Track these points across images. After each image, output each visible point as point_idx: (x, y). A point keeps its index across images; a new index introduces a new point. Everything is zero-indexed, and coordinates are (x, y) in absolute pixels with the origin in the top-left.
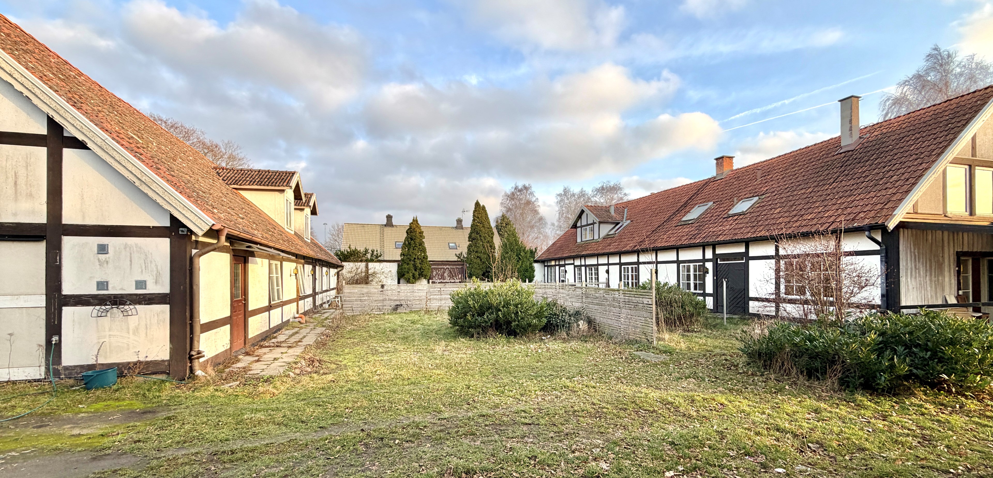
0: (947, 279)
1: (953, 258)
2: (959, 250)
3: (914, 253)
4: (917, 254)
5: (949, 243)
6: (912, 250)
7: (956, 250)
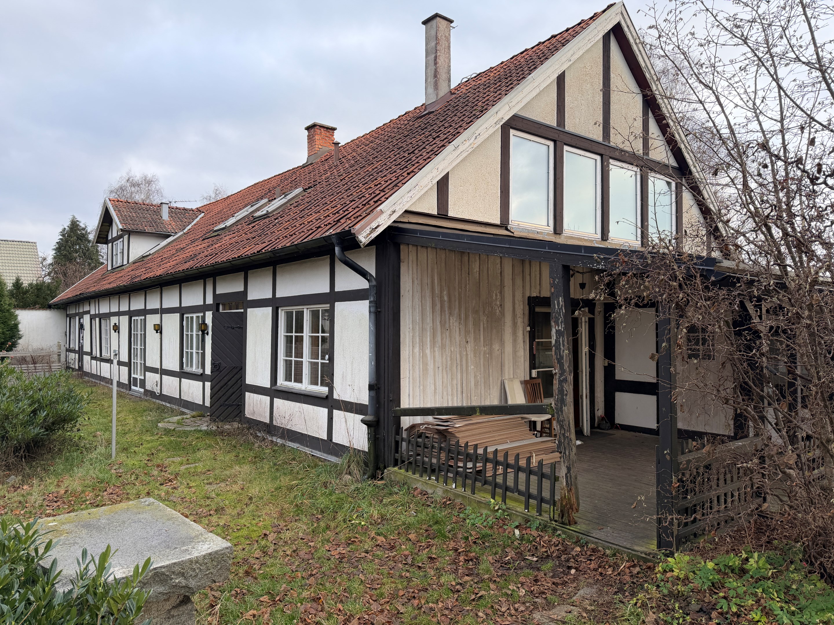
0: (509, 348)
1: (522, 309)
2: (534, 295)
3: (441, 297)
4: (446, 298)
5: (513, 280)
6: (437, 291)
7: (528, 295)
